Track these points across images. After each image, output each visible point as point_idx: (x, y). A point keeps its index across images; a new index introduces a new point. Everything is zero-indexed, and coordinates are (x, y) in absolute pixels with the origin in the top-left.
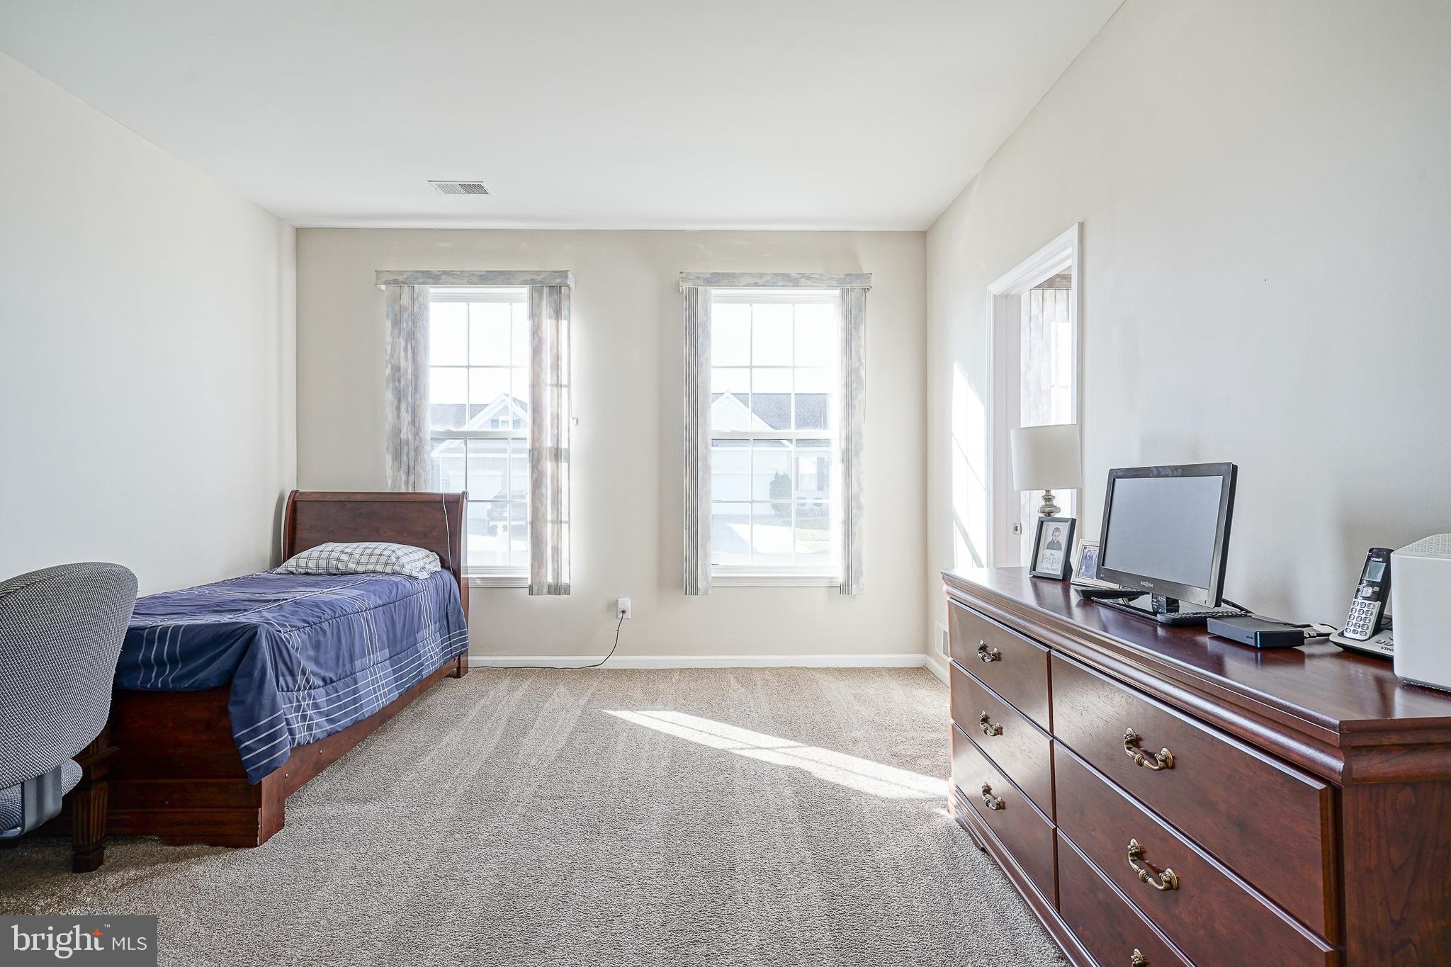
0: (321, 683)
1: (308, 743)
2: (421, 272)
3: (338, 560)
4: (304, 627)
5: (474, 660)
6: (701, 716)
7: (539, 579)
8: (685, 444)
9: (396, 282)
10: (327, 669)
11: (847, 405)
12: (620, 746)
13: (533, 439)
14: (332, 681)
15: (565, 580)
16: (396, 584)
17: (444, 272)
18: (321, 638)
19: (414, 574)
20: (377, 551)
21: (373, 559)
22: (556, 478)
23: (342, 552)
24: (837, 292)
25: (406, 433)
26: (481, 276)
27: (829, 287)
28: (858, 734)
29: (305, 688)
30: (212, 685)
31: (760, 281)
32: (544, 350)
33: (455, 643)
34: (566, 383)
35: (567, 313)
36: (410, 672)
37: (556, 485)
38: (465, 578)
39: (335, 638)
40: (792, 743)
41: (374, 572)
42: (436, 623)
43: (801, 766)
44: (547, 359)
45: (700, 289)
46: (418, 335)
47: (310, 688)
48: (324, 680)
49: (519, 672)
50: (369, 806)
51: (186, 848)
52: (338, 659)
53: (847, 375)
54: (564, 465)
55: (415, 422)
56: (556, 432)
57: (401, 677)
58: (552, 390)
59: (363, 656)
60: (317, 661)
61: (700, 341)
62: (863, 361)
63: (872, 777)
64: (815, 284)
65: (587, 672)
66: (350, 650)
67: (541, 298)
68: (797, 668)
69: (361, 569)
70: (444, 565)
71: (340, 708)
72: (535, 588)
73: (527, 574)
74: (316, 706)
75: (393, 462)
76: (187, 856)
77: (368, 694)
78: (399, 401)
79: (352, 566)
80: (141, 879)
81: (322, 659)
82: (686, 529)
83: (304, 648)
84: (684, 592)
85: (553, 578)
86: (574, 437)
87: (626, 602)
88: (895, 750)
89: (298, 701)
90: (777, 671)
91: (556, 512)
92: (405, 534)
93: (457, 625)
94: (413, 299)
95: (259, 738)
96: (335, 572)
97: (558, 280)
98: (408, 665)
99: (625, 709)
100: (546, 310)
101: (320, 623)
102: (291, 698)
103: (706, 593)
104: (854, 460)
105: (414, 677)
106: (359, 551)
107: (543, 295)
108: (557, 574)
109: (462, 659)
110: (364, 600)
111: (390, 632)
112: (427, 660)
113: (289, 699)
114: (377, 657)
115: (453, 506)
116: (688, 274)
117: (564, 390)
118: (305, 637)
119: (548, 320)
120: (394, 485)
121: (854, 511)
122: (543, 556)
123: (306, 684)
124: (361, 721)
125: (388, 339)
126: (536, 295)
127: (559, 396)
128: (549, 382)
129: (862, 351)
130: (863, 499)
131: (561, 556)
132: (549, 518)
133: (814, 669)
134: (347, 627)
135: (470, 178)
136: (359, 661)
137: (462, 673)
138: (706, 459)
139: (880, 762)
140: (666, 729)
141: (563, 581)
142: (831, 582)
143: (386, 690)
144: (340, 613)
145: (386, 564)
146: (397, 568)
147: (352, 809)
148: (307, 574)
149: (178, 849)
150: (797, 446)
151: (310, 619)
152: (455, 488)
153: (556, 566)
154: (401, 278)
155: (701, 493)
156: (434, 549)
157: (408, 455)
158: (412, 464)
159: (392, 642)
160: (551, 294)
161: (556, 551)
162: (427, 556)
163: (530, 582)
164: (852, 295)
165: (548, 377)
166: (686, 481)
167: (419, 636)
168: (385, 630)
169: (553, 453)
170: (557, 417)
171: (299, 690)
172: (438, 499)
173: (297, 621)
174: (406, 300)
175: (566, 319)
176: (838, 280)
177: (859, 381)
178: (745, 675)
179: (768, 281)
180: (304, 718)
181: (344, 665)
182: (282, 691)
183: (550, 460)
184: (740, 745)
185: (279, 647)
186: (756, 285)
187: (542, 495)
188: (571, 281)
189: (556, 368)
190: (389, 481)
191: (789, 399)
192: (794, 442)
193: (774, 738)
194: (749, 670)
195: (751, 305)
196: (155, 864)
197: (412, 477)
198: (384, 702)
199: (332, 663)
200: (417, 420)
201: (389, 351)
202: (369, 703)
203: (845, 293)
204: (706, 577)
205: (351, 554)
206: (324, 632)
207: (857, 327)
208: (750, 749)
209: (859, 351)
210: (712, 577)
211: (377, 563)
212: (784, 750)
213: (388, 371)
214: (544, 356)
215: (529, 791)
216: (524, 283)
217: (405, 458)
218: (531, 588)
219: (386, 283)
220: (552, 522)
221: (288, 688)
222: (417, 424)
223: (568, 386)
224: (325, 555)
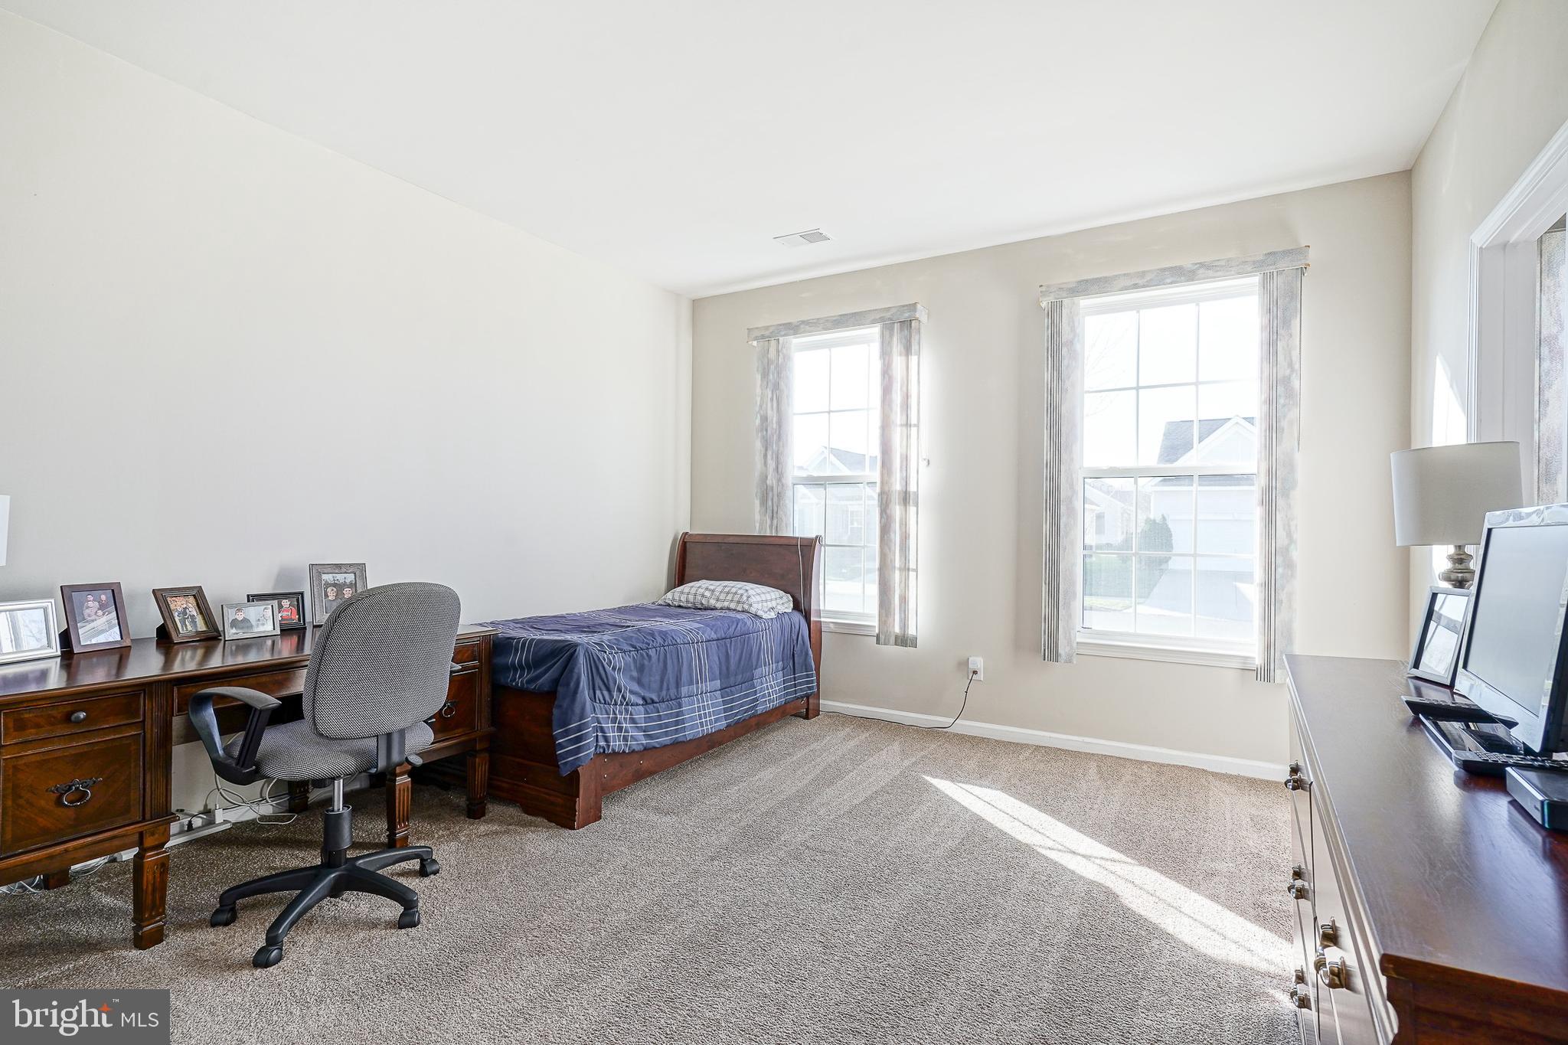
0: (641, 702)
1: (624, 752)
2: (784, 324)
3: (703, 596)
4: (630, 651)
5: (825, 704)
6: (1027, 802)
7: (886, 629)
8: (1046, 485)
9: (763, 337)
10: (649, 689)
11: (1270, 428)
12: (917, 815)
13: (882, 483)
14: (653, 702)
15: (911, 631)
16: (738, 621)
17: (803, 322)
18: (646, 662)
19: (760, 613)
20: (734, 590)
21: (729, 597)
22: (904, 523)
23: (707, 589)
24: (1256, 279)
25: (771, 480)
26: (835, 320)
27: (1241, 273)
28: (1222, 866)
29: (622, 704)
30: (546, 689)
31: (1140, 282)
32: (894, 388)
33: (801, 684)
34: (916, 423)
35: (917, 347)
36: (742, 705)
37: (904, 530)
38: (816, 622)
39: (661, 664)
40: (1122, 857)
41: (729, 609)
42: (778, 662)
43: (1111, 886)
44: (897, 398)
45: (1066, 302)
46: (782, 384)
47: (627, 704)
48: (644, 698)
49: (865, 722)
50: (667, 819)
51: (534, 818)
52: (662, 682)
53: (1270, 388)
54: (912, 510)
55: (779, 470)
56: (905, 475)
57: (731, 709)
58: (901, 430)
59: (691, 683)
60: (639, 682)
61: (1065, 362)
62: (1297, 366)
63: (1202, 923)
64: (1219, 273)
65: (933, 733)
66: (677, 677)
67: (891, 336)
68: (1191, 769)
69: (719, 605)
70: (797, 606)
71: (660, 727)
72: (882, 637)
73: (875, 622)
74: (633, 721)
75: (761, 506)
76: (531, 824)
77: (692, 719)
78: (766, 450)
79: (713, 602)
80: (496, 833)
81: (645, 680)
82: (1045, 583)
83: (626, 670)
84: (1043, 657)
85: (901, 628)
86: (924, 480)
87: (978, 662)
88: (1265, 898)
89: (614, 713)
90: (1160, 768)
91: (903, 559)
92: (766, 576)
93: (804, 667)
94: (778, 351)
95: (569, 737)
96: (700, 606)
97: (907, 315)
98: (740, 698)
99: (946, 779)
100: (897, 347)
101: (647, 649)
102: (608, 709)
103: (1069, 661)
104: (1281, 502)
105: (746, 711)
106: (719, 589)
107: (893, 332)
108: (904, 625)
109: (811, 701)
110: (698, 633)
111: (723, 664)
112: (764, 696)
113: (606, 711)
114: (706, 686)
115: (806, 549)
116: (1048, 286)
117: (914, 430)
118: (631, 660)
119: (899, 358)
120: (761, 529)
121: (1280, 570)
122: (891, 604)
123: (623, 700)
124: (681, 742)
125: (758, 391)
126: (887, 333)
127: (908, 437)
128: (898, 423)
129: (1295, 353)
130: (1296, 554)
131: (908, 605)
132: (897, 564)
133: (1215, 775)
134: (675, 656)
135: (809, 227)
136: (687, 687)
137: (810, 715)
138: (1071, 502)
139: (1230, 908)
140: (977, 807)
141: (910, 633)
142: (1244, 663)
143: (713, 718)
144: (670, 642)
145: (739, 602)
146: (746, 607)
147: (654, 817)
148: (680, 606)
149: (529, 818)
150: (1200, 485)
151: (638, 645)
152: (810, 533)
153: (903, 616)
154: (767, 333)
155: (1063, 542)
156: (790, 590)
157: (772, 499)
158: (775, 509)
159: (725, 673)
160: (901, 329)
161: (904, 600)
162: (781, 598)
163: (877, 631)
164: (1279, 281)
165: (898, 418)
166: (1046, 528)
167: (757, 673)
168: (718, 663)
169: (902, 495)
170: (906, 459)
171: (616, 704)
172: (794, 542)
173: (625, 645)
174: (772, 354)
175: (915, 355)
176: (1254, 262)
177: (1290, 394)
178: (1112, 766)
179: (1151, 280)
180: (620, 729)
181: (668, 689)
182: (600, 702)
183: (899, 504)
184: (1050, 844)
185: (595, 665)
186: (1136, 286)
187: (891, 541)
188: (921, 314)
189: (905, 407)
190: (757, 526)
191: (1191, 427)
192: (1196, 478)
193: (1100, 846)
194: (1121, 761)
195: (1138, 312)
196: (510, 825)
197: (775, 521)
198: (708, 729)
199: (655, 686)
200: (780, 466)
201: (758, 404)
202: (692, 727)
203: (1267, 279)
204: (1070, 642)
205: (713, 591)
206: (649, 657)
207: (1287, 323)
208: (1060, 851)
209: (1290, 354)
210: (1078, 643)
211: (732, 601)
212: (1103, 862)
213: (758, 421)
214: (894, 395)
215: (800, 838)
216: (874, 322)
217: (770, 503)
218: (878, 637)
219: (756, 339)
220: (900, 569)
221: (605, 701)
222: (780, 471)
223: (917, 426)
224: (693, 591)
